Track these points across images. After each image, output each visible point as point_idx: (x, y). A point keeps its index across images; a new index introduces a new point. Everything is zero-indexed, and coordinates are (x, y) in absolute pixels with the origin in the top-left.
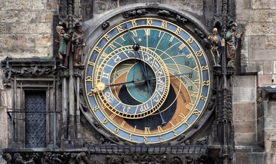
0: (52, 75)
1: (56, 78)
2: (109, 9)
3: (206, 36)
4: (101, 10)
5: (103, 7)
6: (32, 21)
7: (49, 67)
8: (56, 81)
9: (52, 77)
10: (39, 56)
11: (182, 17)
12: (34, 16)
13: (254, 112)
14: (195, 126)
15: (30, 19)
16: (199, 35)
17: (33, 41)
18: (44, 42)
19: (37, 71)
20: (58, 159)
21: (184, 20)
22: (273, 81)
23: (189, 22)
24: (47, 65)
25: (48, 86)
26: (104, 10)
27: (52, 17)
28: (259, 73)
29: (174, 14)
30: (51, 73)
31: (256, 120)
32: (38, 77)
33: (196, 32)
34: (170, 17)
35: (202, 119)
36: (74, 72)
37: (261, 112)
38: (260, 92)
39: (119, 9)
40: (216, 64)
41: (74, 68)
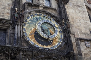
1: (11, 26)
2: (30, 9)
3: (60, 21)
5: (28, 8)
6: (3, 8)
7: (9, 22)
8: (11, 27)
9: (10, 25)
10: (5, 18)
12: (4, 7)
13: (75, 45)
14: (60, 46)
15: (2, 8)
17: (3, 14)
18: (7, 15)
19: (5, 22)
21: (53, 16)
22: (79, 37)
23: (55, 17)
25: (8, 28)
26: (29, 9)
28: (75, 34)
29: (50, 14)
30: (9, 24)
31: (76, 47)
32: (5, 25)
33: (57, 20)
35: (62, 44)
36: (20, 23)
37: (78, 45)
38: (76, 39)
39: (33, 10)
40: (65, 29)
41: (20, 22)
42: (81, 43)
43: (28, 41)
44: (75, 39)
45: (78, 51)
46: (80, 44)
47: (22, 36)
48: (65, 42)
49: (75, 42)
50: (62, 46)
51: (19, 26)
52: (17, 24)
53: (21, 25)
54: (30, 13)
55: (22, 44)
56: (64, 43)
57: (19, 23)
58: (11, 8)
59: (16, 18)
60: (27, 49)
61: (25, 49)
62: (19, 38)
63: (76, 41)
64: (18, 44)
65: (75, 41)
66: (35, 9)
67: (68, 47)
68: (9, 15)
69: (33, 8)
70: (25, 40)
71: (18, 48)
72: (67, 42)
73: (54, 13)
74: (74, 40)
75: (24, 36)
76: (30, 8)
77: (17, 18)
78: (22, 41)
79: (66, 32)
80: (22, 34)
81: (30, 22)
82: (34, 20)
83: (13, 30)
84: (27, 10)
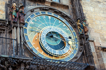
0: (5, 27)
1: (7, 28)
2: (32, 6)
3: (74, 23)
4: (29, 5)
5: (30, 4)
7: (3, 23)
8: (7, 30)
9: (5, 28)
11: (64, 14)
13: (95, 56)
16: (71, 22)
18: (1, 12)
20: (16, 62)
22: (100, 45)
23: (67, 16)
24: (3, 22)
25: (2, 32)
26: (31, 5)
27: (5, 4)
28: (94, 41)
29: (61, 13)
31: (97, 59)
33: (70, 21)
34: (59, 13)
35: (78, 55)
36: (20, 25)
37: (99, 56)
38: (97, 48)
39: (37, 6)
40: (81, 33)
41: (20, 23)
42: (103, 54)
43: (32, 50)
44: (95, 48)
45: (100, 66)
46: (102, 56)
47: (22, 43)
48: (81, 51)
49: (94, 53)
50: (79, 58)
51: (19, 29)
52: (15, 26)
53: (20, 28)
54: (32, 11)
55: (23, 54)
56: (81, 53)
57: (18, 25)
58: (6, 4)
59: (14, 17)
60: (31, 60)
61: (28, 61)
62: (19, 45)
63: (97, 50)
64: (17, 54)
65: (95, 51)
66: (40, 5)
67: (86, 59)
68: (4, 14)
69: (37, 4)
70: (27, 48)
71: (18, 59)
72: (84, 52)
73: (65, 12)
74: (93, 49)
75: (25, 42)
76: (32, 3)
77: (16, 17)
78: (23, 50)
79: (83, 38)
80: (22, 40)
81: (33, 23)
82: (38, 21)
83: (10, 34)
84: (29, 7)
